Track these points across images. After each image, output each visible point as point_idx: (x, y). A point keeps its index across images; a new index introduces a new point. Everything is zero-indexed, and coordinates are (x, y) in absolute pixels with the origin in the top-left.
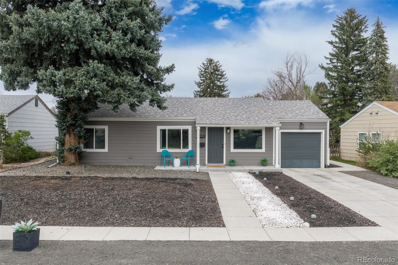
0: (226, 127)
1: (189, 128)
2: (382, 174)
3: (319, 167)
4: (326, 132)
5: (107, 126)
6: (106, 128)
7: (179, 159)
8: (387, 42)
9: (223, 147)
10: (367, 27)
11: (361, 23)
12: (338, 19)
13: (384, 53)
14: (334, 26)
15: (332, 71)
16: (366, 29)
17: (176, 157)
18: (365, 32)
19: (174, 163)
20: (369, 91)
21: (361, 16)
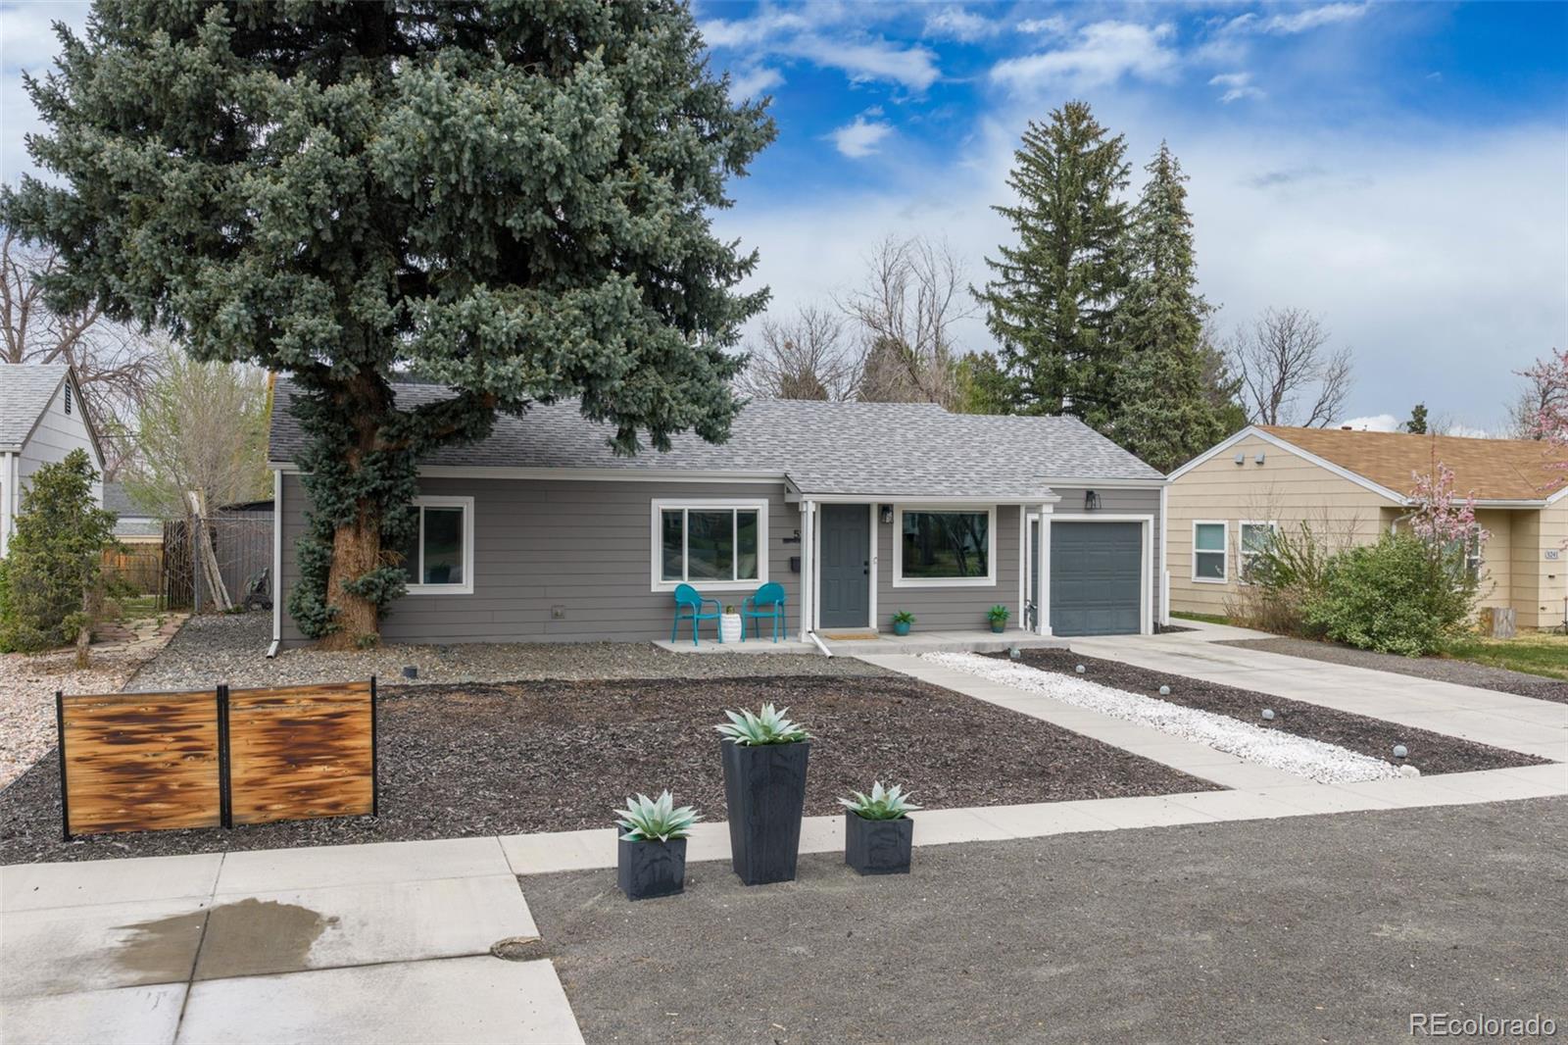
0: (879, 505)
1: (761, 506)
2: (1353, 646)
3: (1136, 630)
4: (1157, 520)
5: (471, 500)
6: (467, 505)
7: (737, 615)
8: (1190, 225)
9: (867, 572)
10: (1127, 173)
11: (1109, 153)
12: (1033, 132)
13: (1183, 262)
14: (1022, 157)
15: (1011, 310)
16: (1125, 178)
17: (728, 607)
18: (1122, 188)
19: (723, 629)
20: (1142, 386)
21: (1105, 131)
